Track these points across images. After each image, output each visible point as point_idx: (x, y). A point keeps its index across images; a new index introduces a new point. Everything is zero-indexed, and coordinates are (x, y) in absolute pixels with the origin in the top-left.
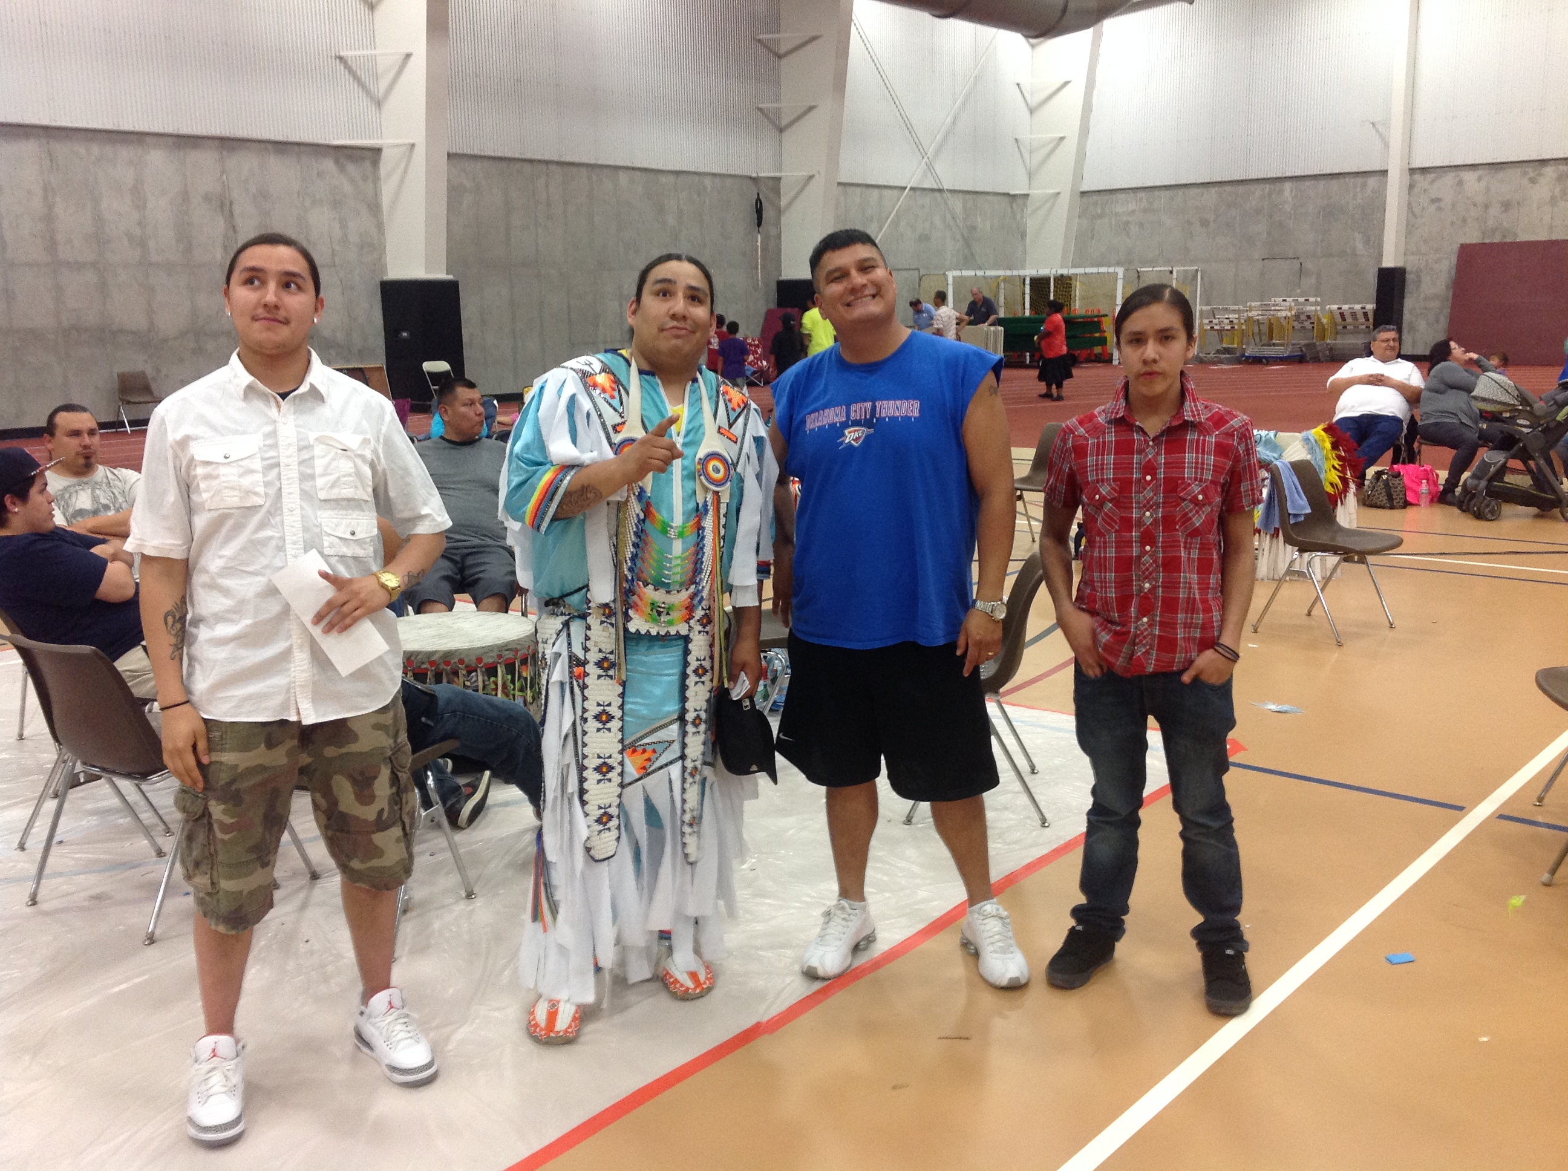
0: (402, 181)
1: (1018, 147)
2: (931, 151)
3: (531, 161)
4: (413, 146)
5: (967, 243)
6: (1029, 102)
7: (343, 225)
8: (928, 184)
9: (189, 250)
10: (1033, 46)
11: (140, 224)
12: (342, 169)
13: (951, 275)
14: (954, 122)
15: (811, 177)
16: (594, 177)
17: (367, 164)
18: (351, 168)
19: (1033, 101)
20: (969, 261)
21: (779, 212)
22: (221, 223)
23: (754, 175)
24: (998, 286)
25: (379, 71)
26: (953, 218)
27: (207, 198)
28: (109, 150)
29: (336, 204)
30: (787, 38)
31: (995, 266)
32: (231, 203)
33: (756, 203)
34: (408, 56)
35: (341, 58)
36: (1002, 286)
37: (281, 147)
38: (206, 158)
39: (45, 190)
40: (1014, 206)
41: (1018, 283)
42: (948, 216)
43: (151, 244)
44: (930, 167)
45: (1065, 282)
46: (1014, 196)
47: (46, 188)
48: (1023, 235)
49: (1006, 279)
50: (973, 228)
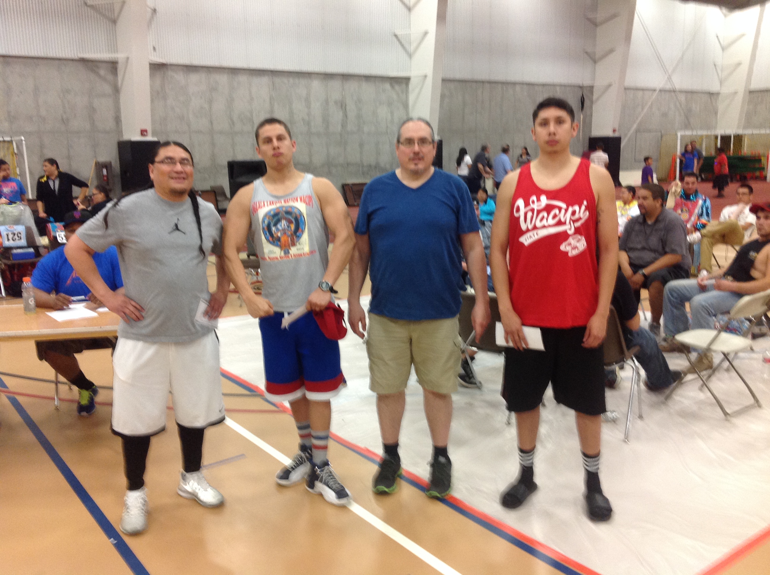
0: (419, 93)
1: (716, 68)
2: (670, 71)
3: (476, 82)
4: (426, 76)
5: (687, 117)
6: (722, 43)
7: (392, 113)
8: (668, 87)
9: (327, 127)
10: (725, 16)
11: (309, 114)
12: (392, 87)
13: (679, 135)
14: (683, 56)
15: (610, 86)
16: (505, 89)
17: (404, 86)
18: (397, 87)
19: (724, 43)
20: (687, 126)
21: (592, 102)
22: (341, 114)
23: (581, 85)
24: (702, 140)
25: (411, 41)
26: (681, 106)
27: (336, 102)
28: (297, 81)
29: (390, 104)
30: (600, 16)
31: (701, 128)
32: (346, 105)
33: (581, 99)
34: (426, 33)
35: (396, 36)
36: (704, 140)
37: (368, 78)
38: (336, 84)
39: (270, 99)
40: (712, 98)
41: (713, 138)
42: (678, 104)
43: (312, 124)
44: (669, 78)
45: (739, 138)
46: (712, 94)
47: (271, 99)
48: (716, 113)
49: (707, 137)
50: (690, 110)
